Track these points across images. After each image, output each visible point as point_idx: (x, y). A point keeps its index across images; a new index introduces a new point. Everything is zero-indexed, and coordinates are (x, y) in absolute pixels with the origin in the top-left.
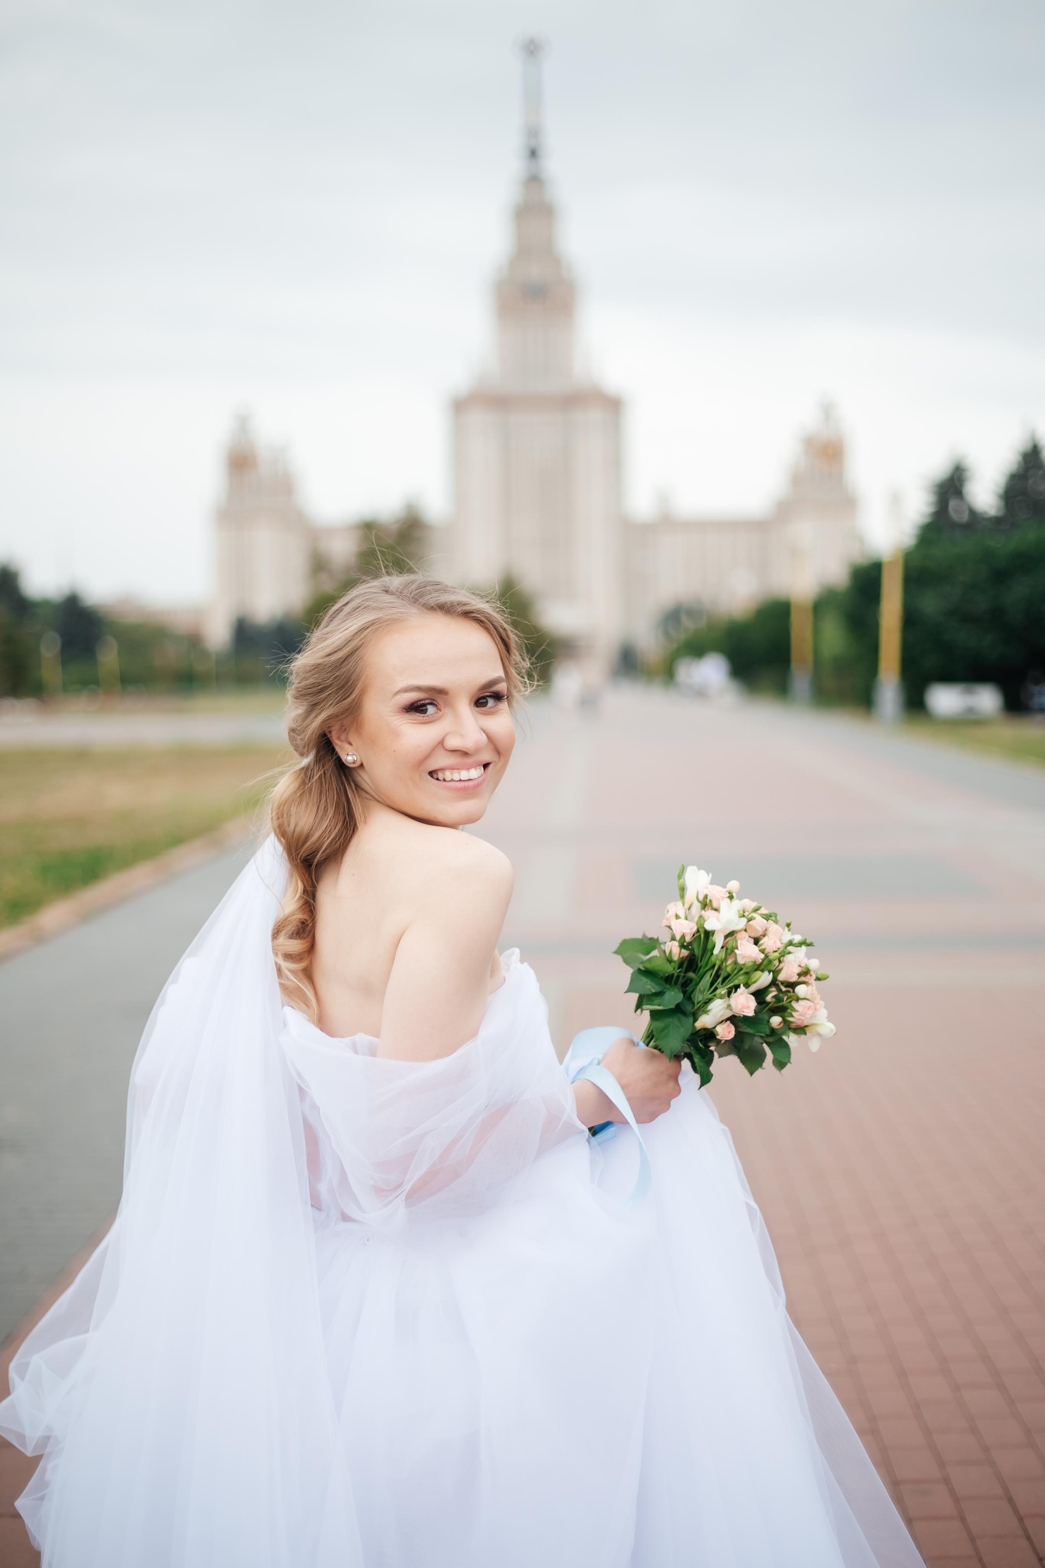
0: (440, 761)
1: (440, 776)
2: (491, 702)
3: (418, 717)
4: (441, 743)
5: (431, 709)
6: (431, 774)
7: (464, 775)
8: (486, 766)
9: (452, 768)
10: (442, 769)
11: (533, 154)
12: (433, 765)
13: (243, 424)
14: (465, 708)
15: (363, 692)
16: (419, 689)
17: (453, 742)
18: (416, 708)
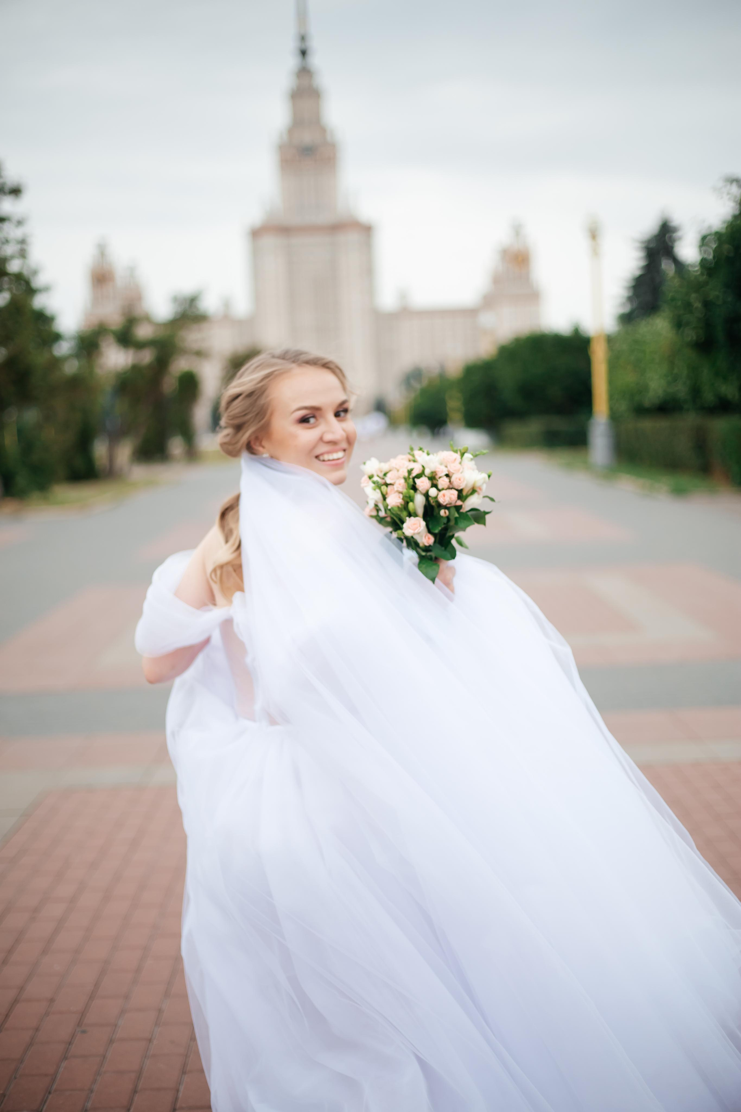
0: (322, 449)
1: (321, 458)
2: (342, 414)
3: (305, 425)
4: (321, 439)
5: (312, 420)
6: (317, 457)
7: (335, 456)
8: (344, 450)
9: (328, 453)
10: (322, 454)
11: (304, 53)
12: (318, 452)
13: (102, 251)
14: (331, 417)
15: (272, 414)
16: (306, 408)
17: (328, 437)
18: (304, 420)
